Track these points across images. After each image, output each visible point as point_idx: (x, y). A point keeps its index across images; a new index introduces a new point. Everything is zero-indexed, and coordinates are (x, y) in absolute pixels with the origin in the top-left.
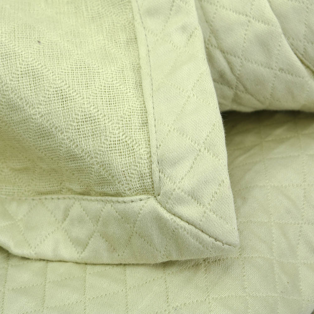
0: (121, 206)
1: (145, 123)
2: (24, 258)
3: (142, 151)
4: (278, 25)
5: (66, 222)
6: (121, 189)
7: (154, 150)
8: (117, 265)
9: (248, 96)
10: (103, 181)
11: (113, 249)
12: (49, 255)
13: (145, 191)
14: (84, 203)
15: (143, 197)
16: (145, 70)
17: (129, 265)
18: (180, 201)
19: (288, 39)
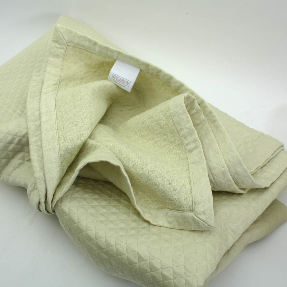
0: (182, 214)
1: (192, 192)
2: (154, 225)
3: (190, 199)
4: (227, 169)
5: (166, 217)
6: (184, 209)
7: (193, 200)
8: (180, 229)
9: (217, 187)
10: (179, 207)
11: (179, 225)
12: (161, 225)
13: (190, 211)
14: (172, 212)
15: (189, 212)
16: (191, 178)
17: (184, 230)
18: (200, 214)
19: (229, 172)
